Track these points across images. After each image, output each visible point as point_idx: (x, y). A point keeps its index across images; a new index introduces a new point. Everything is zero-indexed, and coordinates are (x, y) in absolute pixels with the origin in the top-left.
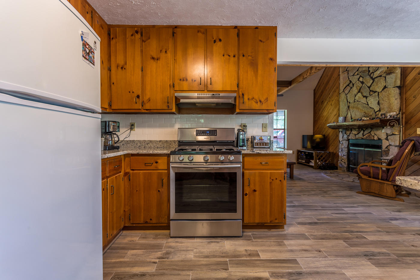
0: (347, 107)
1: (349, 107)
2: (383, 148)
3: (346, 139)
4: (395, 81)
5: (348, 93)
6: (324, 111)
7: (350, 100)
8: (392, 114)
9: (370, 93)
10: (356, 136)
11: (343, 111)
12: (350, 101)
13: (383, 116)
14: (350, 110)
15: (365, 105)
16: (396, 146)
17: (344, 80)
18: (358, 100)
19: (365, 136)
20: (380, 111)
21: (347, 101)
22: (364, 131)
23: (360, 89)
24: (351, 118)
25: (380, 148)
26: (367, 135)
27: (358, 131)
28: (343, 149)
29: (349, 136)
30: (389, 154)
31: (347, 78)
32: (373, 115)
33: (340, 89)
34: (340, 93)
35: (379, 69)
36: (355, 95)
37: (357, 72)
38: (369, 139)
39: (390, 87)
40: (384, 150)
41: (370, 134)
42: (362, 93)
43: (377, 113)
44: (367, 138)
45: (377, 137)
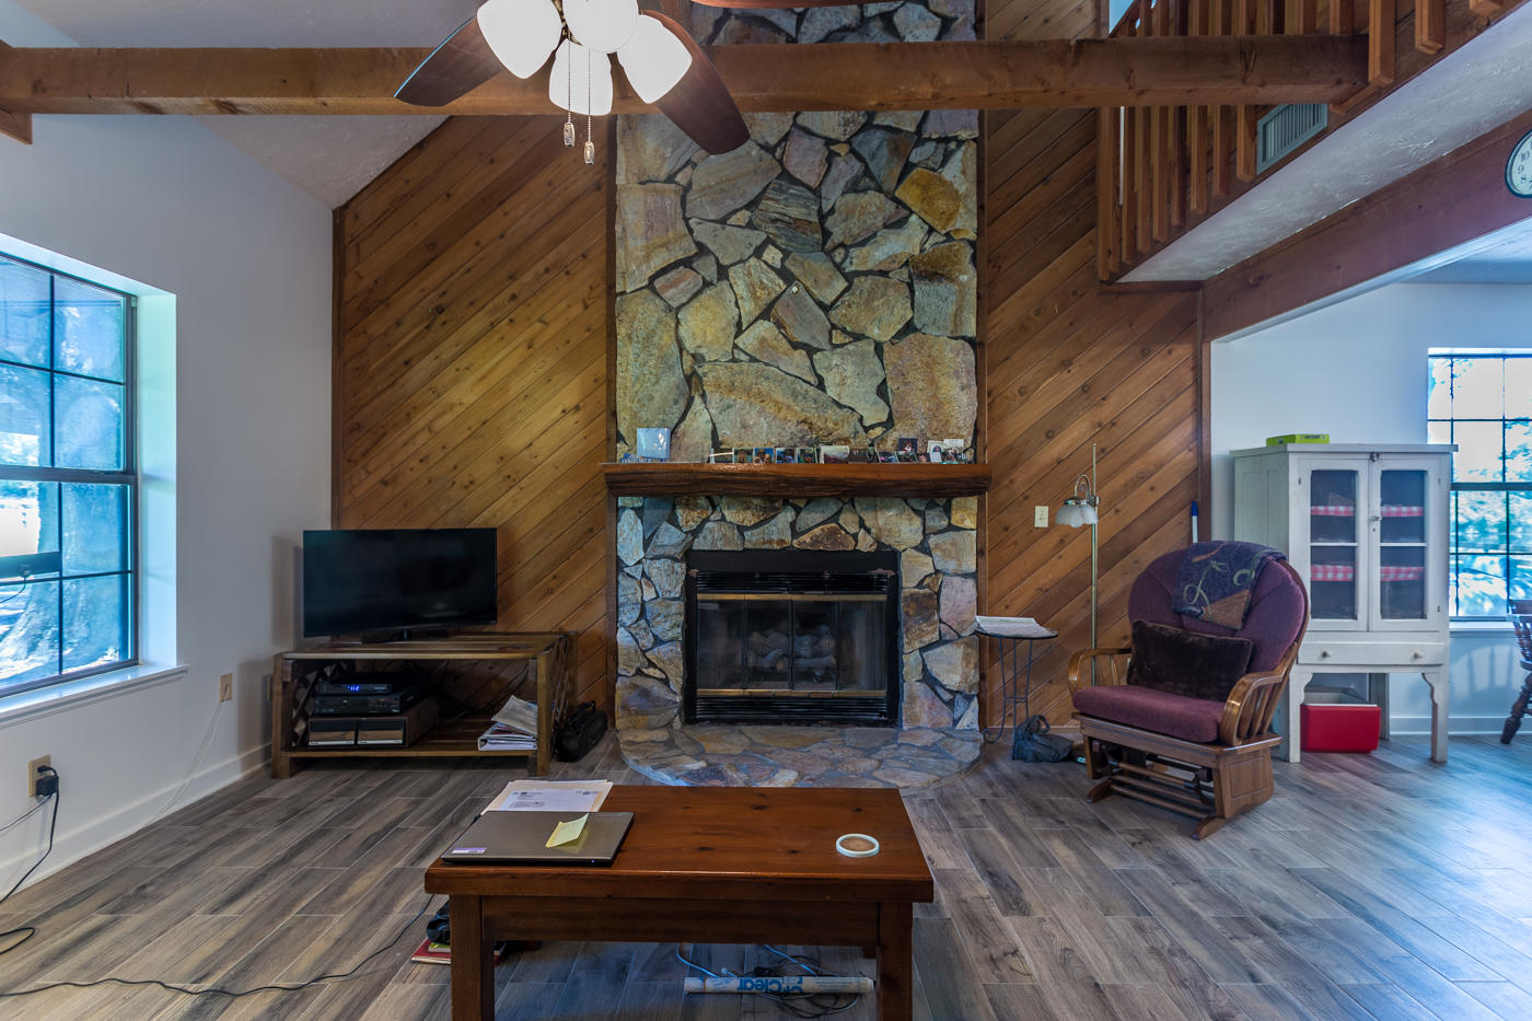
0: (674, 378)
1: (692, 380)
2: (904, 585)
3: (677, 552)
4: (957, 315)
5: (683, 305)
6: (451, 372)
7: (699, 342)
8: (948, 443)
9: (830, 333)
10: (747, 533)
11: (651, 398)
12: (703, 351)
13: (909, 450)
14: (703, 396)
15: (805, 386)
16: (966, 576)
17: (651, 227)
18: (758, 357)
19: (810, 534)
20: (889, 424)
21: (681, 349)
22: (798, 511)
23: (771, 305)
24: (710, 442)
25: (879, 589)
26: (822, 529)
27: (764, 509)
28: (647, 606)
29: (695, 533)
30: (938, 610)
31: (673, 224)
32: (854, 438)
33: (619, 270)
34: (624, 293)
35: (878, 238)
36: (739, 324)
37: (747, 213)
38: (830, 548)
39: (935, 332)
40: (912, 595)
41: (834, 525)
42: (784, 328)
43: (879, 431)
44: (821, 543)
45: (870, 540)
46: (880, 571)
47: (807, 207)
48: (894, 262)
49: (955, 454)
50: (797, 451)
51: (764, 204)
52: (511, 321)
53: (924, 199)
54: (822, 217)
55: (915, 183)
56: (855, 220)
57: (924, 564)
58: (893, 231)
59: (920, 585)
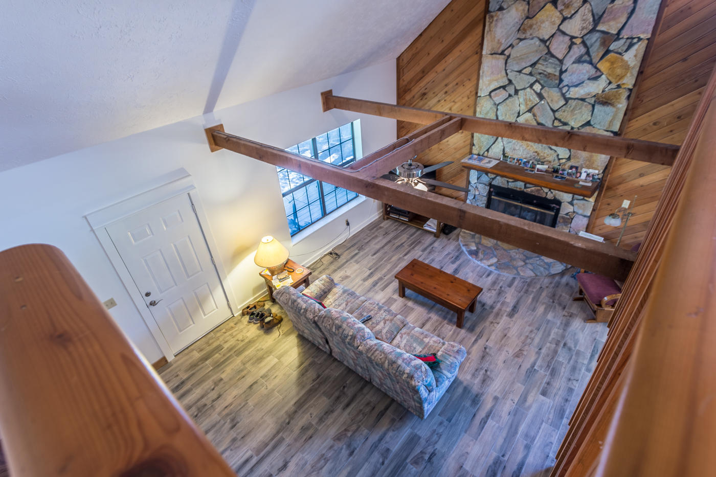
3: (487, 183)
4: (611, 122)
5: (500, 103)
7: (503, 118)
8: (591, 171)
9: (554, 121)
10: (510, 183)
13: (574, 170)
16: (584, 216)
17: (492, 72)
19: (531, 189)
20: (569, 159)
23: (532, 108)
24: (502, 153)
25: (553, 211)
26: (535, 188)
28: (476, 196)
29: (493, 179)
30: (571, 224)
31: (501, 72)
32: (553, 162)
33: (480, 88)
34: (480, 96)
35: (584, 84)
36: (519, 113)
37: (530, 69)
38: (536, 194)
39: (599, 127)
40: (563, 217)
41: (539, 188)
42: (536, 117)
43: (564, 161)
44: (534, 192)
45: (551, 196)
46: (555, 206)
47: (555, 68)
48: (589, 95)
49: (593, 175)
50: (531, 162)
51: (538, 66)
52: (445, 100)
53: (610, 68)
54: (561, 72)
55: (608, 61)
56: (575, 75)
57: (571, 209)
58: (591, 81)
59: (567, 214)
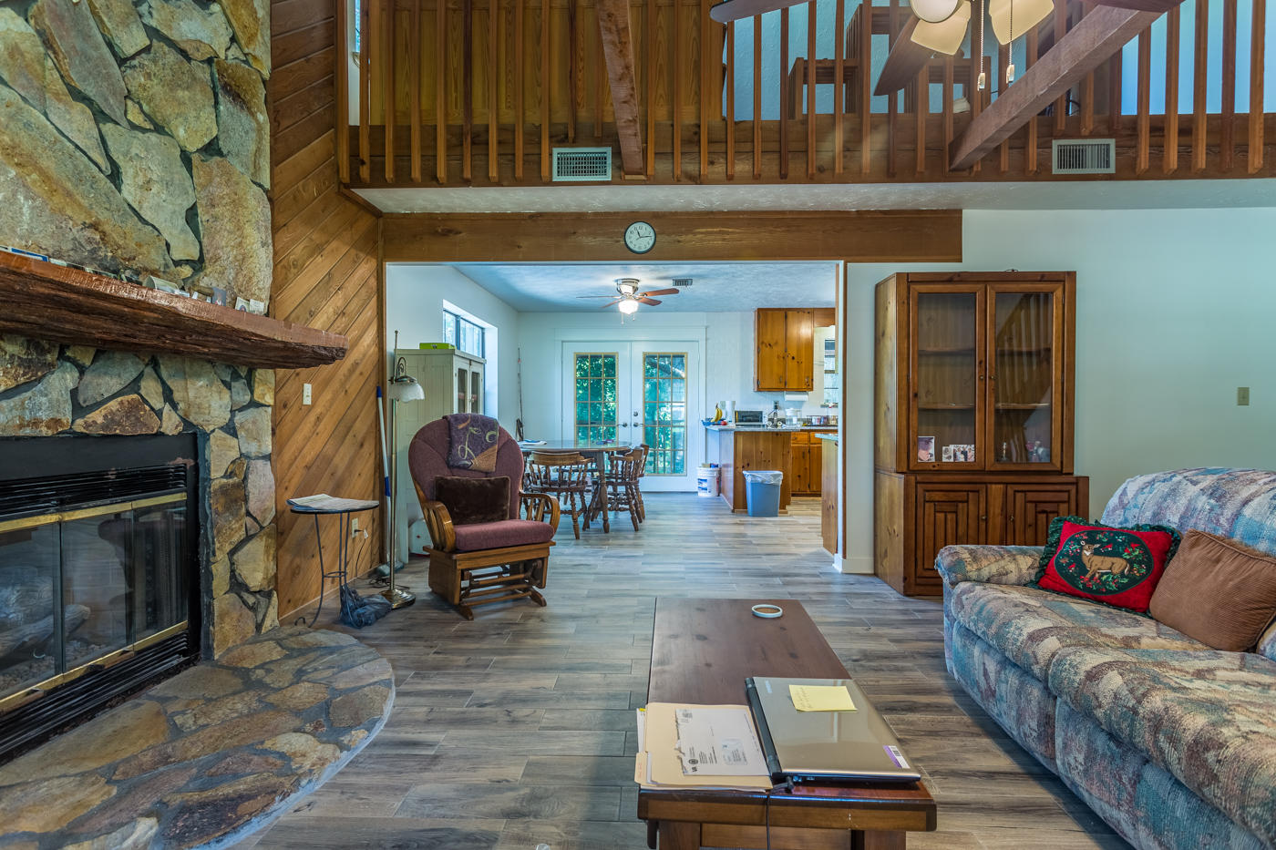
2: (211, 476)
9: (125, 102)
15: (93, 169)
16: (265, 458)
19: (102, 411)
20: (200, 262)
22: (80, 372)
25: (175, 486)
26: (121, 403)
27: (27, 364)
30: (246, 499)
38: (129, 431)
39: (240, 168)
40: (221, 487)
41: (135, 396)
42: (55, 51)
44: (119, 424)
45: (176, 419)
46: (180, 461)
48: (198, 50)
57: (230, 448)
59: (229, 475)
